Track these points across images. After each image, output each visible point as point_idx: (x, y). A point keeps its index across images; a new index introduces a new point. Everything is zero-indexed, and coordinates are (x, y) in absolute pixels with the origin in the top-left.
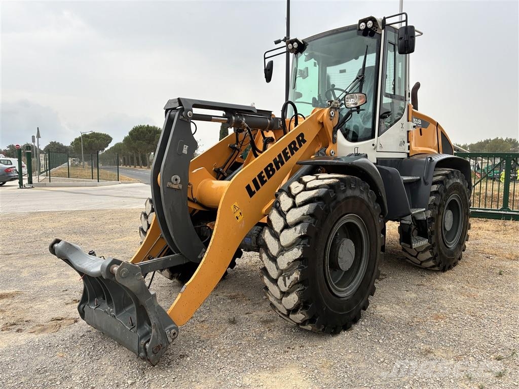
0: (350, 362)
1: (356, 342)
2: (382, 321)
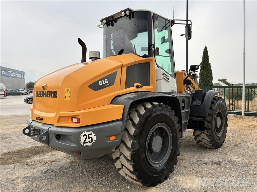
0: (219, 176)
1: (222, 169)
2: (234, 162)
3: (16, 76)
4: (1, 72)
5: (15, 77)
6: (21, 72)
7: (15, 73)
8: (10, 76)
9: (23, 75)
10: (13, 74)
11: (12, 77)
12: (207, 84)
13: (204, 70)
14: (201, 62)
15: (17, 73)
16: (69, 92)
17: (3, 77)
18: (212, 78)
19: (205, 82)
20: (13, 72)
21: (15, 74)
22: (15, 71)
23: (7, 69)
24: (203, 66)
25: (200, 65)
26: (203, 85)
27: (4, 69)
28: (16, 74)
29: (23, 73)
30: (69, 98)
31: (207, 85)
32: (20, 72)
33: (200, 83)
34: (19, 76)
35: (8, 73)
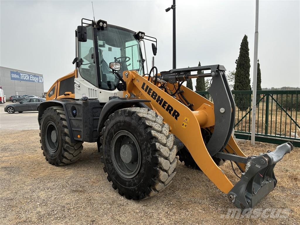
3: (31, 80)
4: (11, 75)
5: (29, 81)
6: (38, 75)
7: (29, 75)
8: (23, 80)
9: (40, 79)
10: (27, 78)
11: (25, 80)
12: (244, 88)
13: (241, 68)
14: (238, 58)
15: (32, 76)
17: (14, 80)
18: (261, 80)
19: (243, 85)
20: (27, 75)
21: (29, 78)
22: (29, 74)
23: (19, 72)
24: (240, 63)
25: (237, 62)
26: (239, 90)
27: (15, 71)
28: (31, 78)
29: (41, 76)
31: (244, 90)
32: (36, 75)
33: (236, 87)
34: (35, 79)
35: (20, 76)
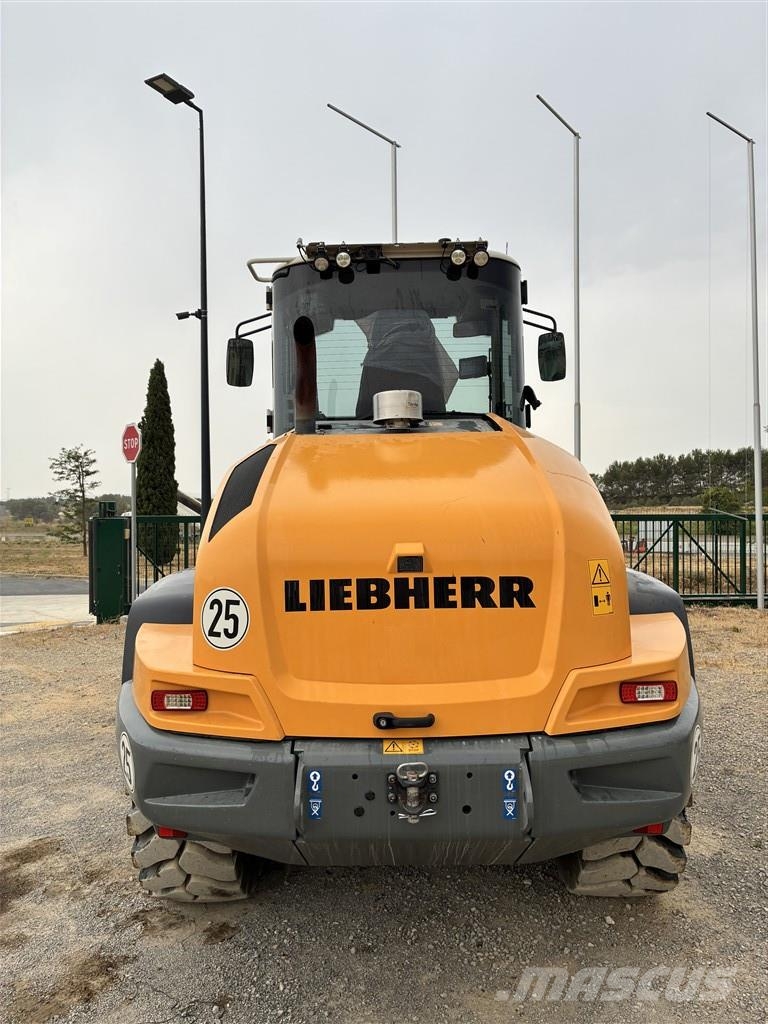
16: (604, 580)
30: (609, 604)
